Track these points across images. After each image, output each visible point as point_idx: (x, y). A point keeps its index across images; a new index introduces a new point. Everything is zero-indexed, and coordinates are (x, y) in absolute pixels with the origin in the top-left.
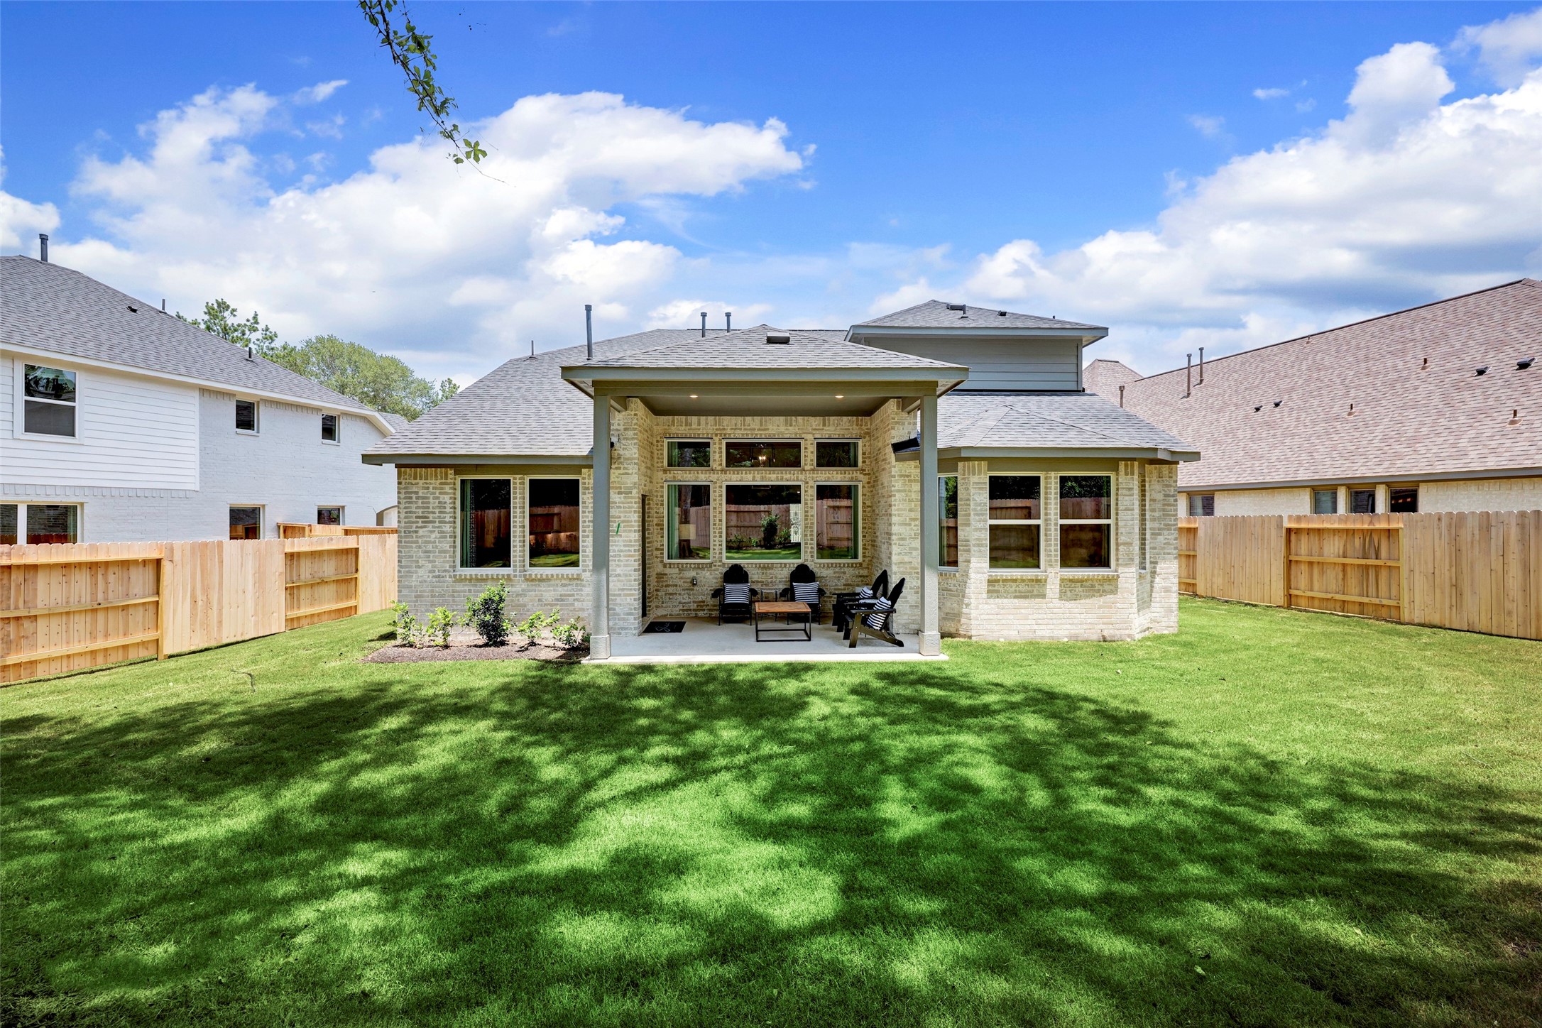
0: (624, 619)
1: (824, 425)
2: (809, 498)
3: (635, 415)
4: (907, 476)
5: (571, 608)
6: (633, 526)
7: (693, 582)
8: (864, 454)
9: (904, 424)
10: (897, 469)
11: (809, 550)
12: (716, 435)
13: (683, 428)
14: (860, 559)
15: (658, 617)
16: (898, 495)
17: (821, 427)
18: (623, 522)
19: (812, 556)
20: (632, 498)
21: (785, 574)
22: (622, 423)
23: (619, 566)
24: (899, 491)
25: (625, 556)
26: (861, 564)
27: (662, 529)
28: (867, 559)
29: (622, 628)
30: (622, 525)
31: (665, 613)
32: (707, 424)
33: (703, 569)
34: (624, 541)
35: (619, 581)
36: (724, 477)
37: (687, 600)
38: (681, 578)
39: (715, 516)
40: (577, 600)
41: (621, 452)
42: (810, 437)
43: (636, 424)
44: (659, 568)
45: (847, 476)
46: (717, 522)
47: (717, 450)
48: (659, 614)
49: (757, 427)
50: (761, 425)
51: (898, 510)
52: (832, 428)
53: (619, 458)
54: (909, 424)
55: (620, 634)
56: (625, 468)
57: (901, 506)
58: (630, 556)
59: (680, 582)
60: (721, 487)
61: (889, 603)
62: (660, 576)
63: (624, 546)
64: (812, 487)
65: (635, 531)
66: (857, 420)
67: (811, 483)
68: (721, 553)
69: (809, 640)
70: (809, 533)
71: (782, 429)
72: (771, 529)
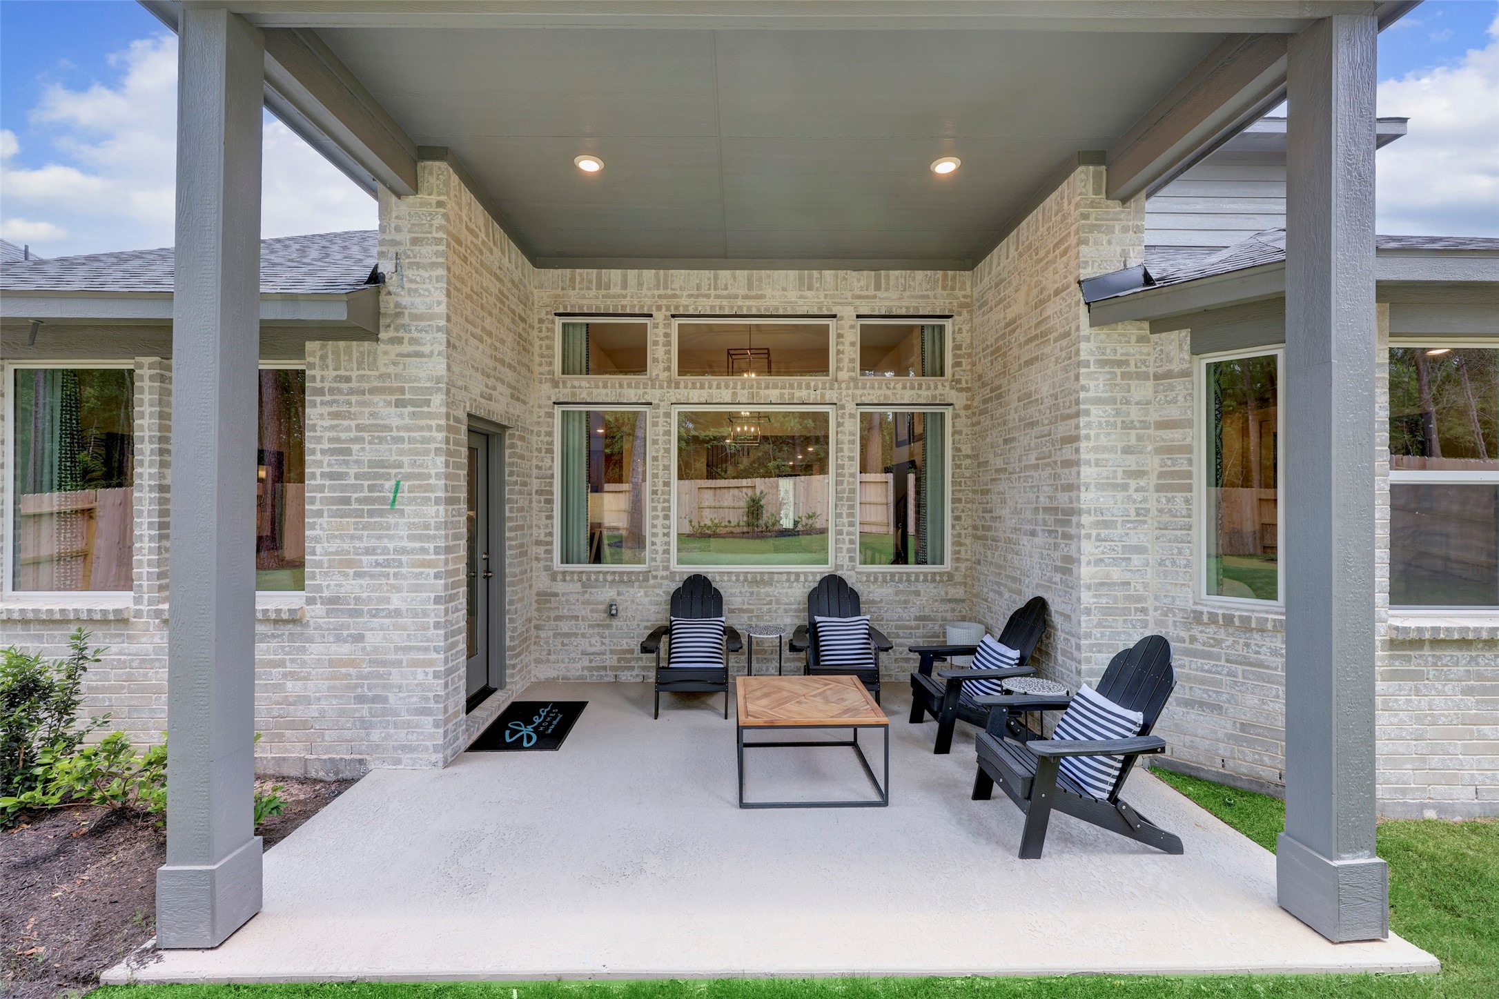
0: (408, 724)
1: (878, 288)
2: (846, 438)
3: (440, 204)
4: (1120, 363)
5: (278, 697)
6: (431, 488)
7: (611, 612)
8: (957, 347)
9: (1110, 230)
10: (1092, 345)
11: (846, 546)
12: (659, 308)
13: (593, 293)
14: (948, 565)
15: (538, 685)
16: (1095, 411)
17: (871, 292)
18: (409, 477)
19: (852, 559)
20: (431, 416)
21: (798, 593)
22: (405, 225)
23: (398, 589)
24: (1098, 401)
25: (413, 565)
26: (950, 576)
27: (550, 502)
28: (963, 566)
29: (404, 748)
30: (405, 485)
31: (553, 674)
32: (640, 284)
33: (630, 583)
34: (411, 526)
35: (397, 627)
36: (673, 395)
37: (598, 648)
38: (587, 602)
39: (655, 476)
40: (293, 676)
41: (405, 300)
42: (848, 313)
43: (439, 228)
44: (542, 582)
45: (924, 393)
46: (660, 487)
47: (661, 339)
48: (542, 676)
49: (742, 292)
50: (750, 287)
51: (1095, 449)
52: (893, 294)
53: (398, 315)
54: (1125, 229)
55: (398, 762)
56: (413, 341)
57: (1103, 440)
58: (423, 564)
59: (583, 611)
60: (668, 415)
61: (1138, 717)
62: (545, 597)
63: (411, 538)
64: (852, 416)
65: (437, 501)
66: (945, 278)
67: (850, 407)
68: (667, 552)
69: (884, 802)
70: (845, 511)
71: (792, 295)
72: (755, 509)
